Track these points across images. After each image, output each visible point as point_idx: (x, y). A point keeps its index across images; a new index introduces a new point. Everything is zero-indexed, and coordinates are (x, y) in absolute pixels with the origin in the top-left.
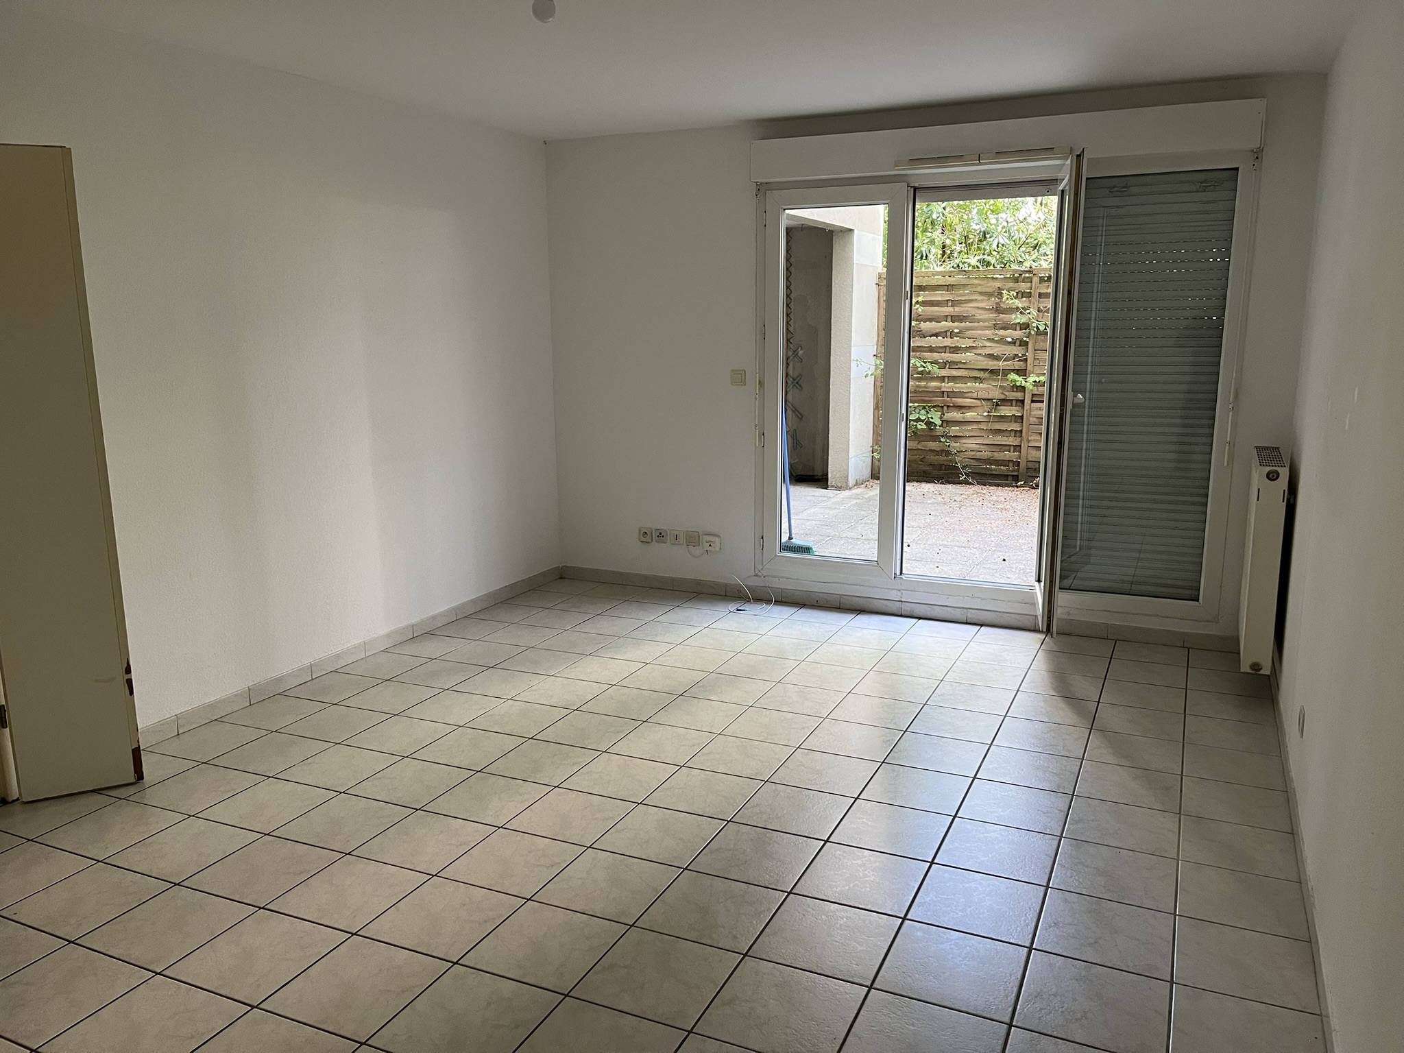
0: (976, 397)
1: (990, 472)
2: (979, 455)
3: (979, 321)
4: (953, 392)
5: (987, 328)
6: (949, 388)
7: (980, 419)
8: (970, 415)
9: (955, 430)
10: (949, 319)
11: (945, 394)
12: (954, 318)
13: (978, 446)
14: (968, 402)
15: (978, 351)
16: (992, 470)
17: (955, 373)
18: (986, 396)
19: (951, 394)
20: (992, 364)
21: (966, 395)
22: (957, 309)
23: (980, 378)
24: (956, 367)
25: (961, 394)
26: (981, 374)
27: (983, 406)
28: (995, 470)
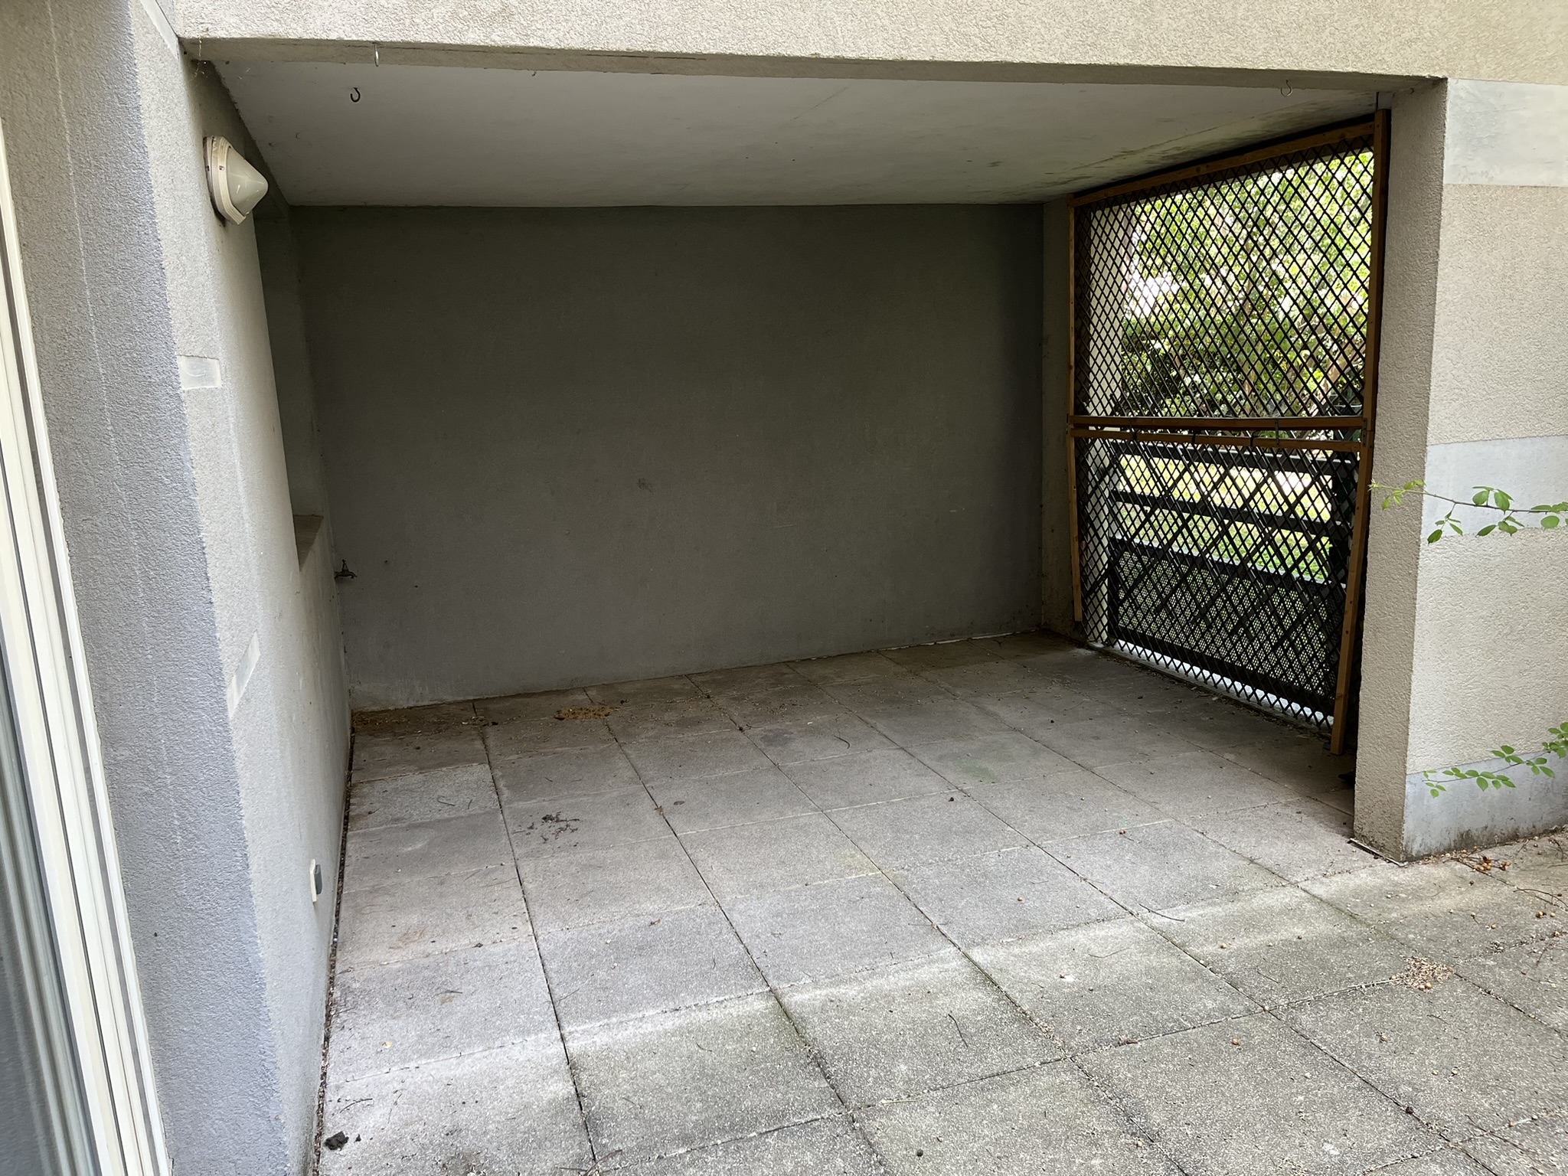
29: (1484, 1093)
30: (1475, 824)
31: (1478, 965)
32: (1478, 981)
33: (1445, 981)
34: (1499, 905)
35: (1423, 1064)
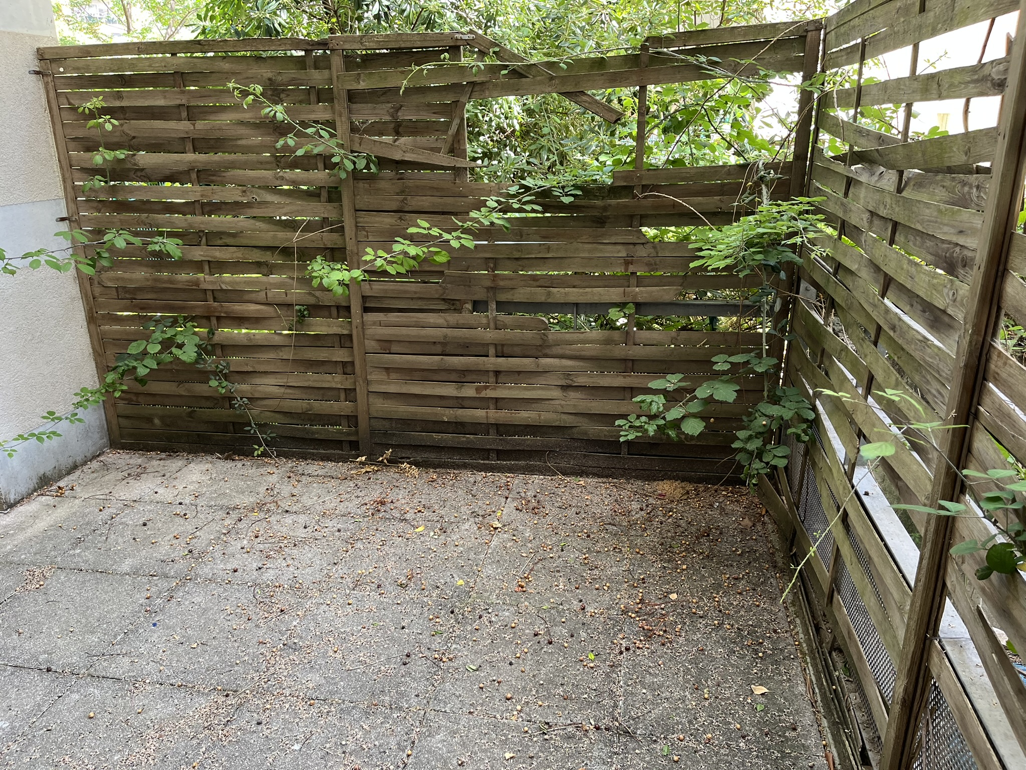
0: (264, 300)
1: (310, 436)
2: (288, 405)
3: (246, 150)
4: (222, 290)
5: (262, 165)
6: (212, 283)
7: (277, 340)
8: (260, 333)
9: (236, 361)
10: (189, 146)
11: (209, 294)
12: (199, 144)
13: (282, 390)
14: (252, 309)
15: (256, 212)
16: (313, 433)
17: (219, 254)
18: (282, 299)
19: (217, 295)
20: (282, 237)
21: (246, 297)
22: (200, 125)
23: (266, 264)
24: (219, 242)
25: (237, 295)
26: (267, 257)
27: (279, 317)
28: (318, 432)
29: (93, 633)
30: (47, 468)
31: (71, 556)
32: (73, 566)
33: (52, 576)
34: (75, 513)
35: (50, 635)
